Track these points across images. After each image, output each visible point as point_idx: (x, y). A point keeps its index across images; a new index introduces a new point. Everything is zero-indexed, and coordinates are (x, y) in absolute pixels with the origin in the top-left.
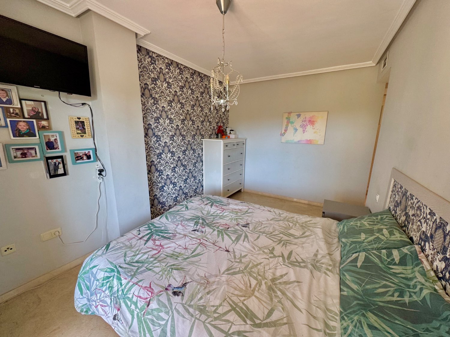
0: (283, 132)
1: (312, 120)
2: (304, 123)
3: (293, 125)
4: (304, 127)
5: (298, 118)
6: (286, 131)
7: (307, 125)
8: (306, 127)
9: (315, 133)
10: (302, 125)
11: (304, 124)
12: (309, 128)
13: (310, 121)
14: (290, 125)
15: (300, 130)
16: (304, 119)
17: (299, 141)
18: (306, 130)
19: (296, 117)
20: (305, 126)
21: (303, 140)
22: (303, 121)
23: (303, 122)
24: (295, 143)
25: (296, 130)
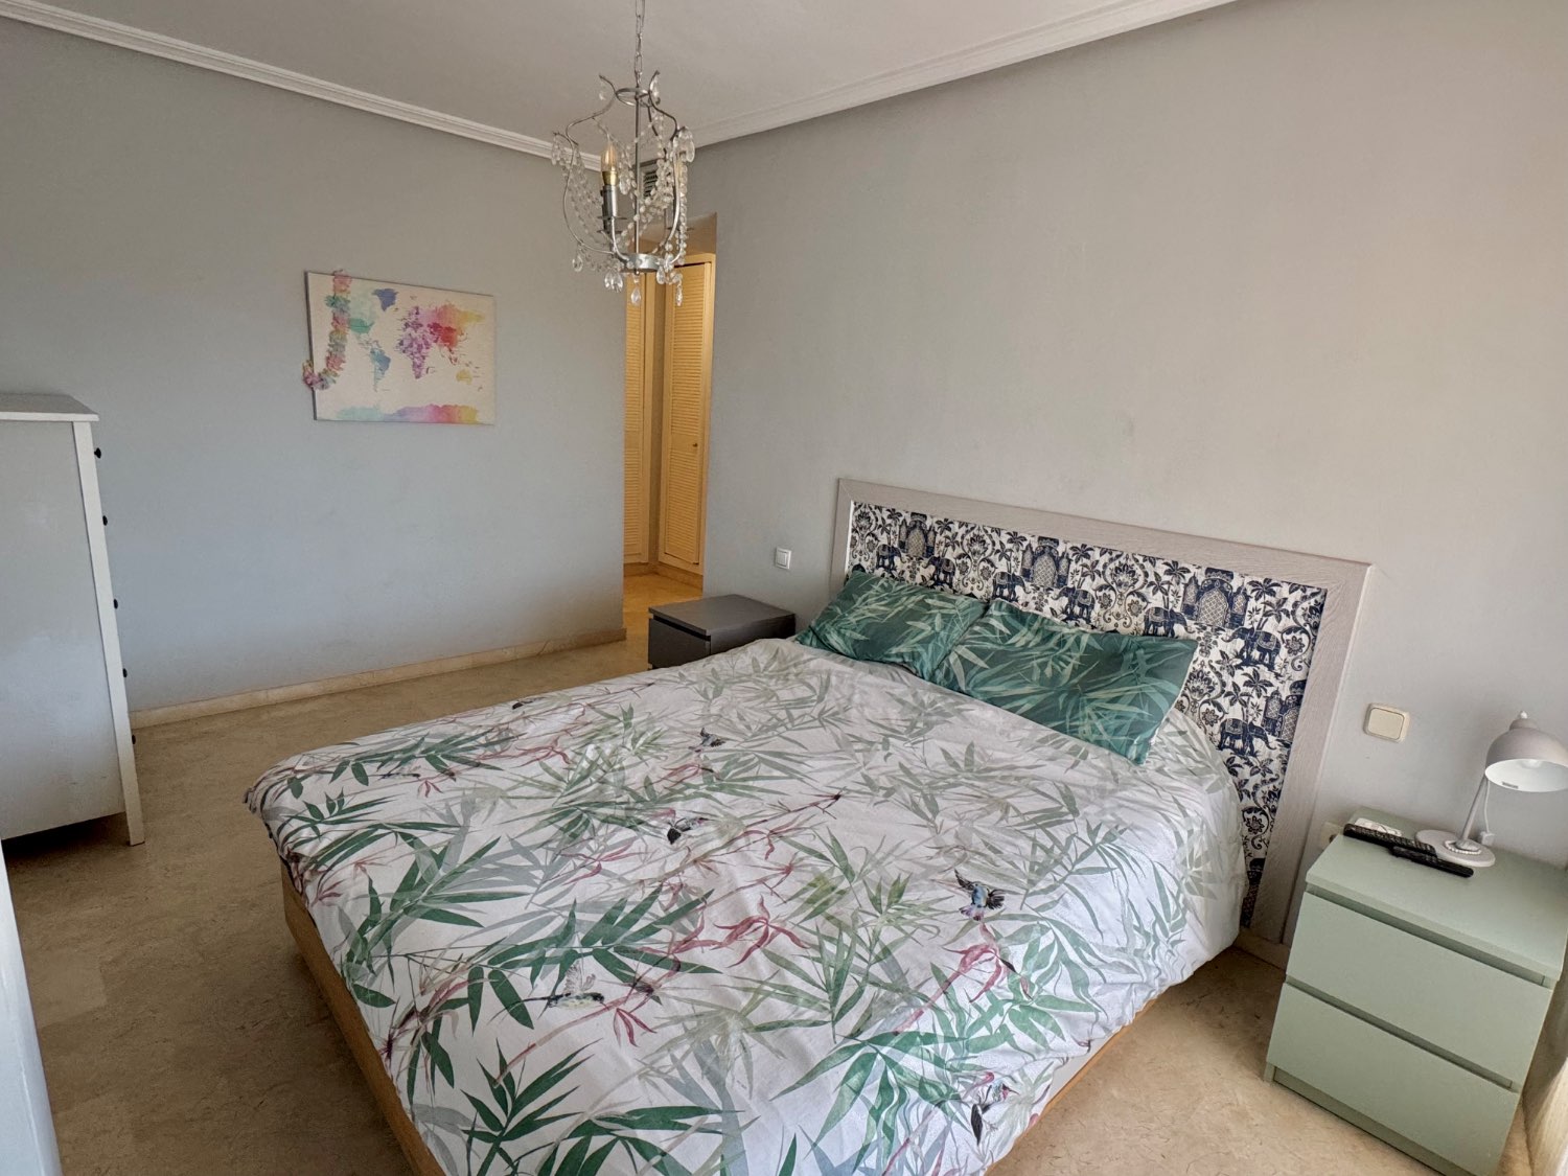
0: (320, 365)
1: (444, 324)
2: (414, 334)
3: (364, 336)
4: (414, 350)
5: (384, 309)
6: (334, 358)
7: (428, 346)
8: (424, 351)
9: (461, 377)
10: (406, 343)
11: (414, 340)
12: (436, 354)
13: (435, 327)
14: (351, 335)
15: (401, 363)
16: (413, 318)
17: (402, 413)
18: (428, 362)
19: (377, 301)
20: (420, 347)
21: (420, 409)
22: (407, 325)
23: (409, 330)
24: (388, 420)
25: (383, 361)
